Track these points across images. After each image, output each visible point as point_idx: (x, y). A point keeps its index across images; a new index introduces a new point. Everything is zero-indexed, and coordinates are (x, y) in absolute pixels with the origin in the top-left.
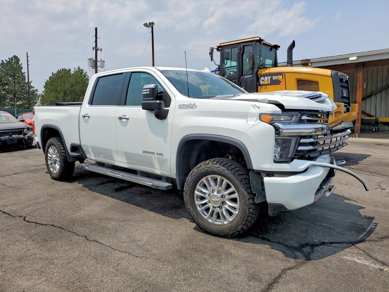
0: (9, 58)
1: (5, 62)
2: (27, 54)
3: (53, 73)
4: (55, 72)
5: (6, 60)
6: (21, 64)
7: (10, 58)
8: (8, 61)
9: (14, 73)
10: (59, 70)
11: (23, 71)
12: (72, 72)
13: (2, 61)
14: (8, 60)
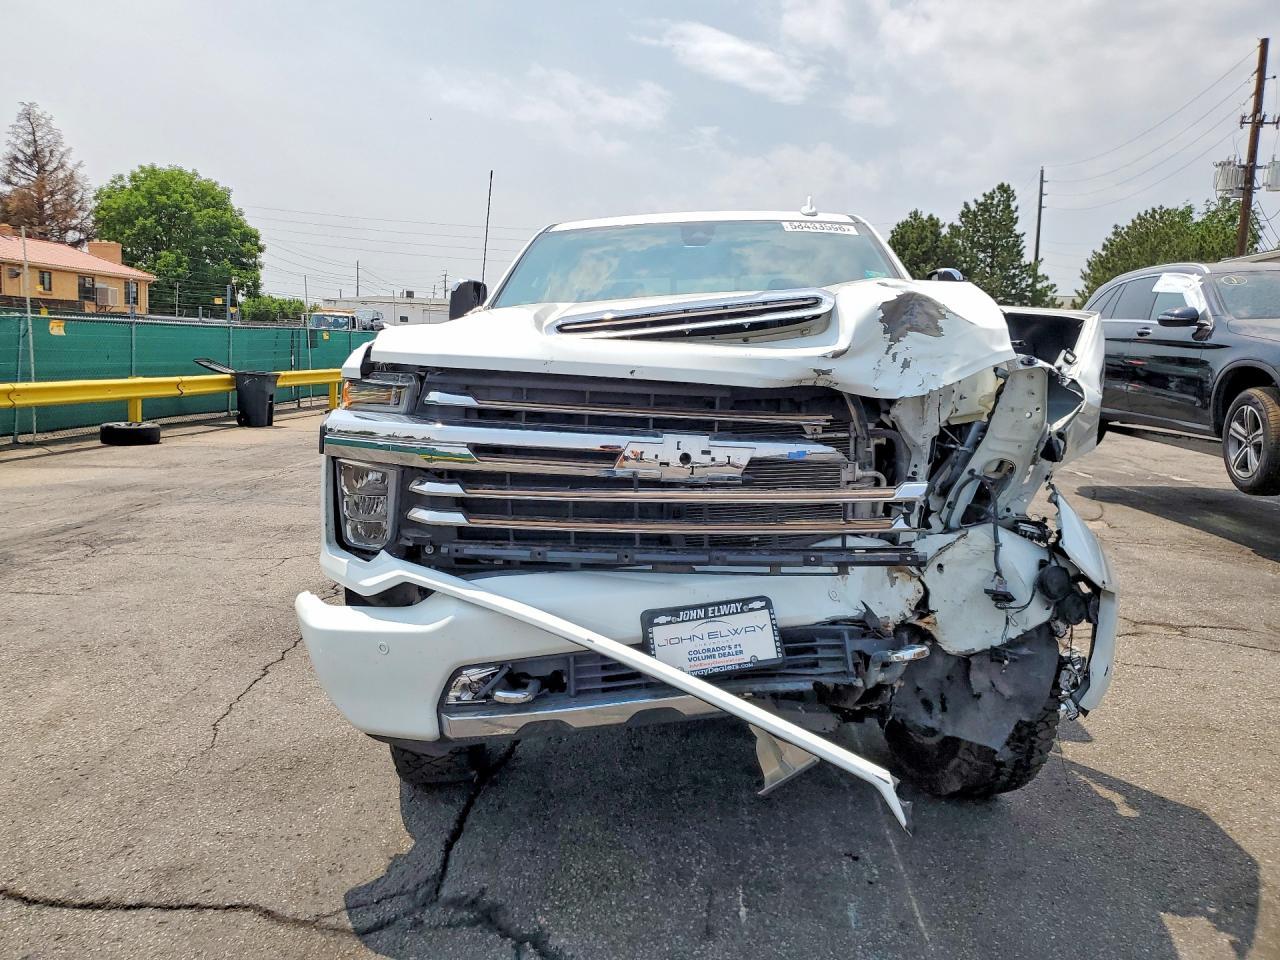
0: (984, 195)
1: (973, 207)
2: (1042, 171)
3: (1116, 227)
4: (1125, 222)
5: (976, 201)
6: (1017, 208)
7: (987, 194)
8: (981, 204)
9: (993, 238)
10: (1142, 214)
11: (1018, 229)
12: (1197, 218)
13: (966, 205)
14: (981, 199)
